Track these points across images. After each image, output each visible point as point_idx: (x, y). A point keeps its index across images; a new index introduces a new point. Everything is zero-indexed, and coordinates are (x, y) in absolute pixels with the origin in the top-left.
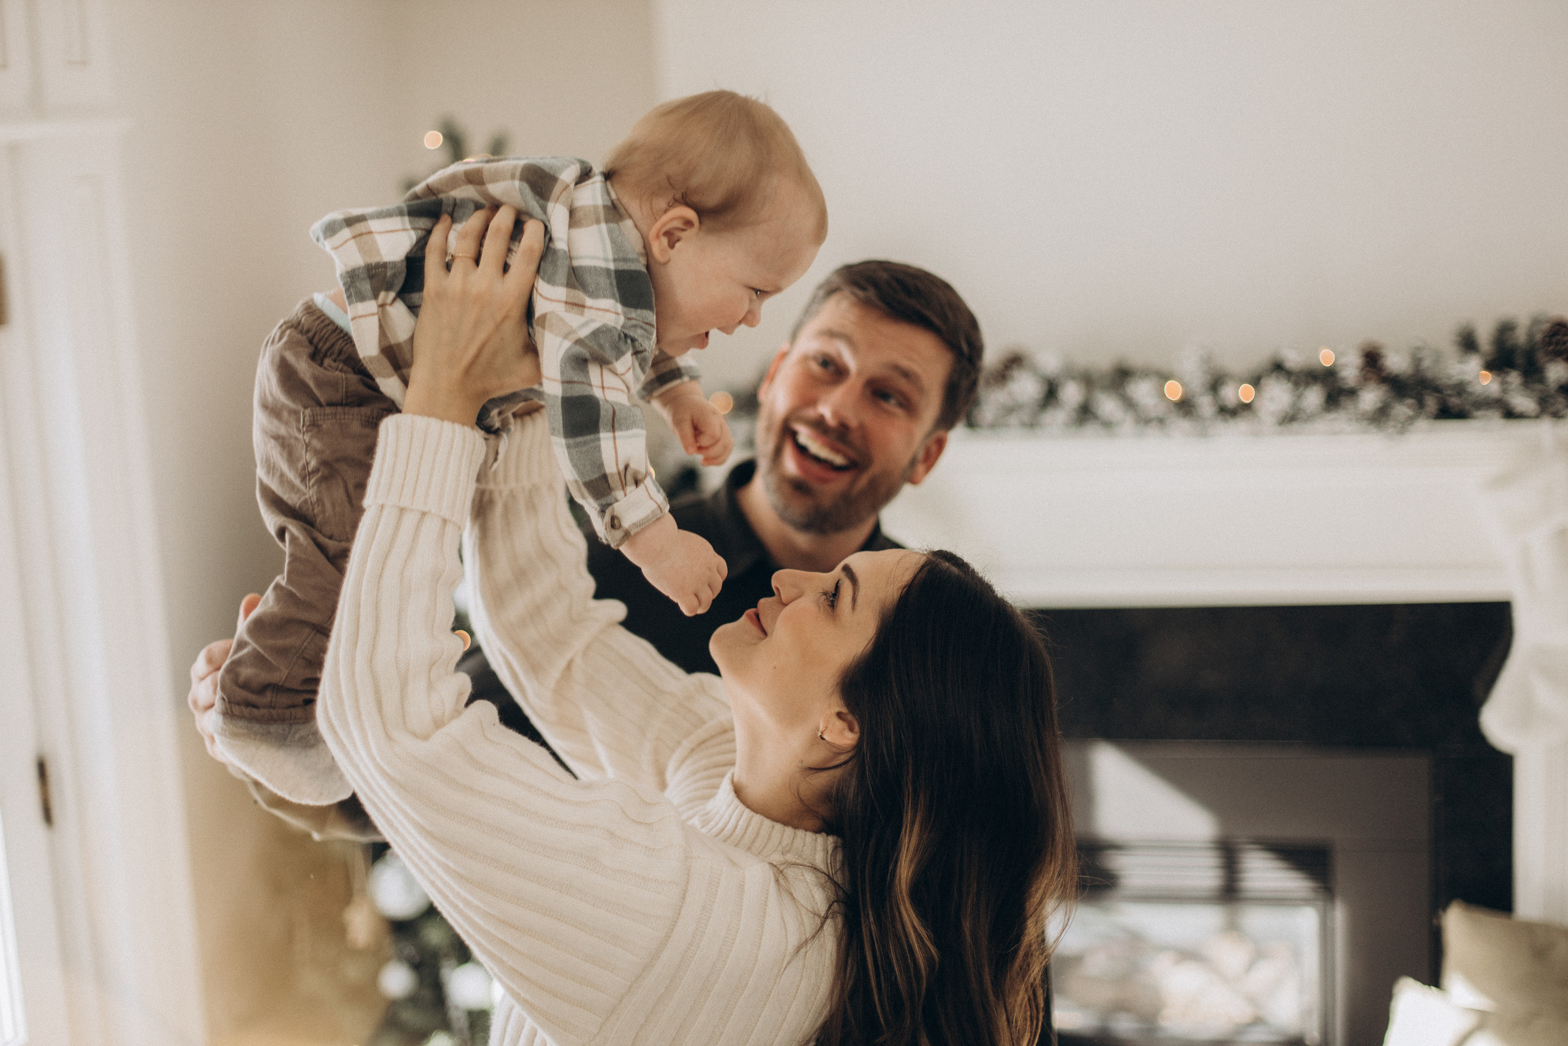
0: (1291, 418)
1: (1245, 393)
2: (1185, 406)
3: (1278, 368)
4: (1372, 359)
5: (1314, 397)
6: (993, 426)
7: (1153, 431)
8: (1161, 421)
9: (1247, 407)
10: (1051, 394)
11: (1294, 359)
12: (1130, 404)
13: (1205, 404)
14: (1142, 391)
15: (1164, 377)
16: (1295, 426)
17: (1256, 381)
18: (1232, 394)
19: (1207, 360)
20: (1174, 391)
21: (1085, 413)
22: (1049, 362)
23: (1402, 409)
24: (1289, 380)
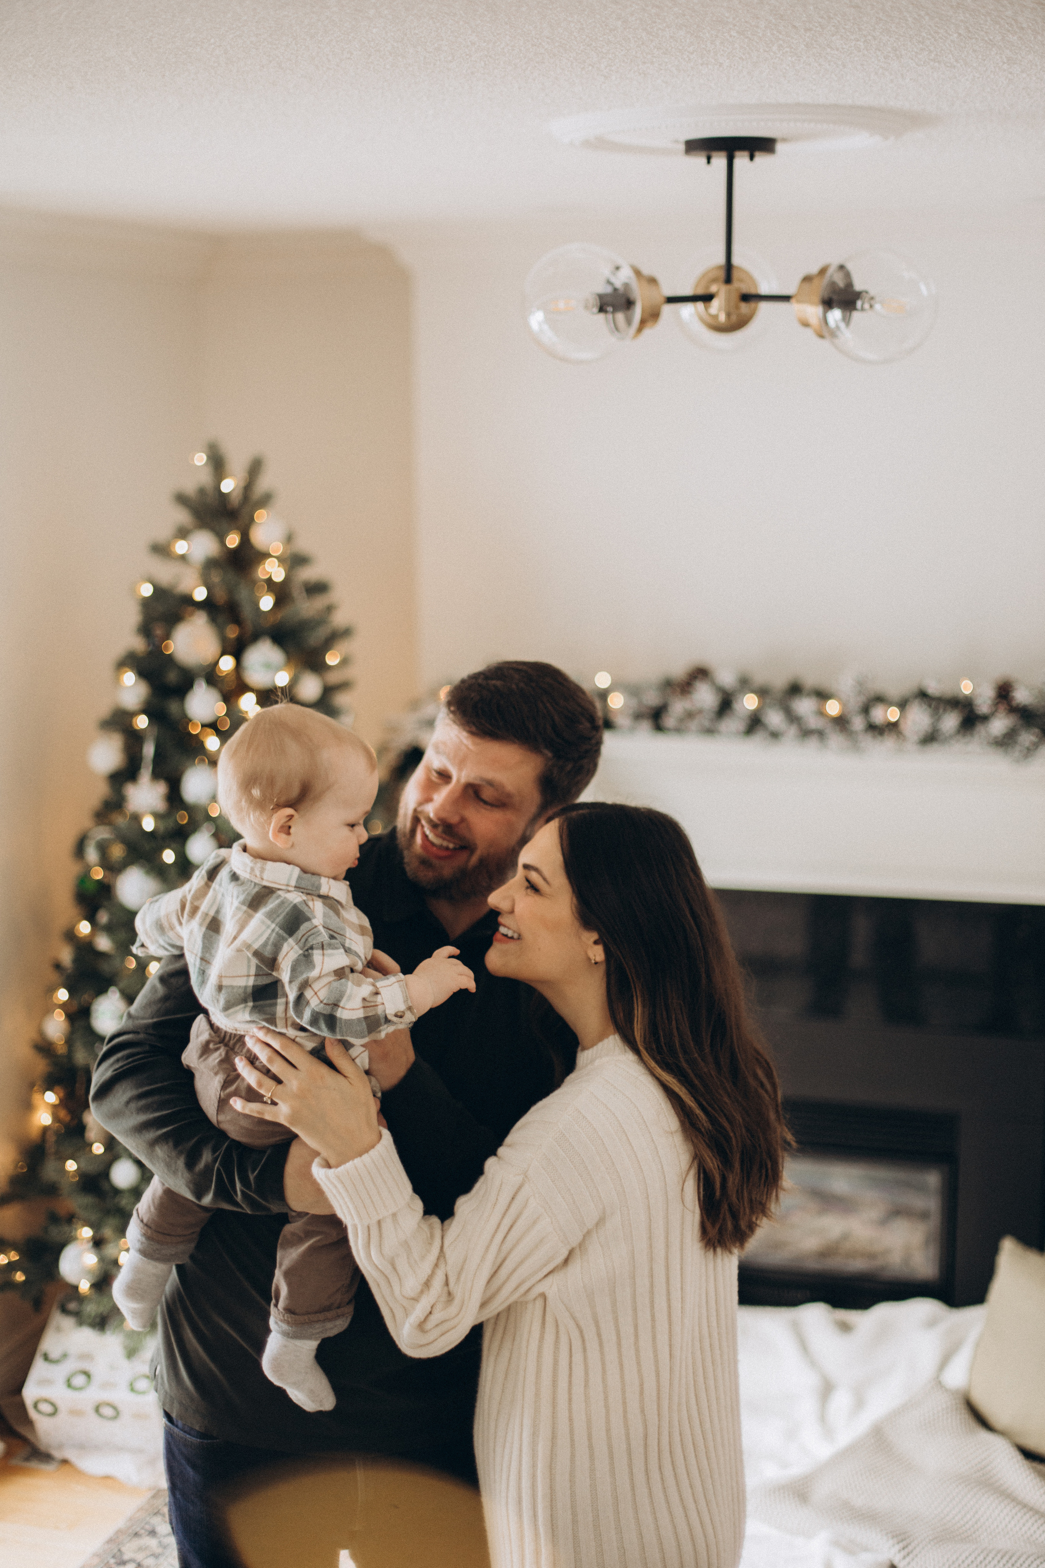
0: (930, 738)
1: (893, 714)
2: (841, 722)
3: (923, 695)
4: (1004, 692)
5: (951, 721)
6: (678, 730)
7: (813, 743)
8: (820, 734)
9: (893, 727)
10: (726, 705)
11: (933, 688)
12: (792, 718)
13: (858, 723)
14: (804, 706)
15: (822, 695)
16: (935, 746)
17: (903, 705)
18: (879, 715)
19: (860, 684)
20: (833, 708)
21: (755, 723)
22: (727, 678)
23: (1027, 737)
24: (930, 706)
